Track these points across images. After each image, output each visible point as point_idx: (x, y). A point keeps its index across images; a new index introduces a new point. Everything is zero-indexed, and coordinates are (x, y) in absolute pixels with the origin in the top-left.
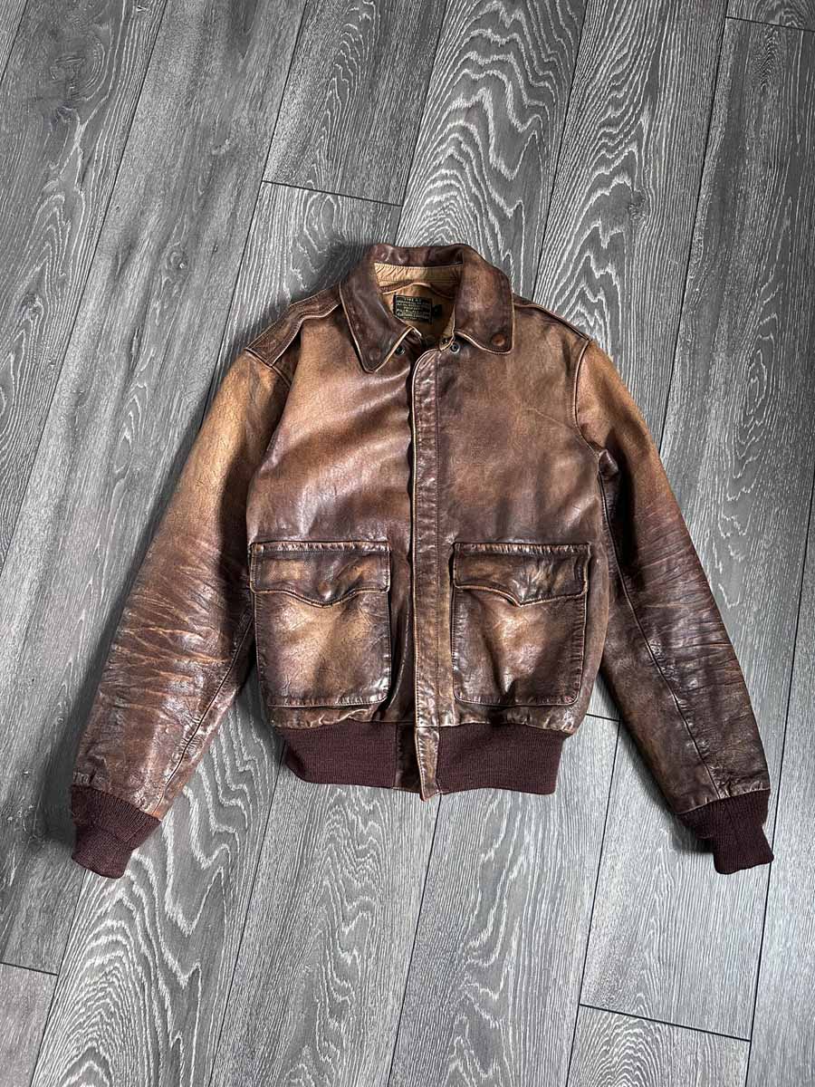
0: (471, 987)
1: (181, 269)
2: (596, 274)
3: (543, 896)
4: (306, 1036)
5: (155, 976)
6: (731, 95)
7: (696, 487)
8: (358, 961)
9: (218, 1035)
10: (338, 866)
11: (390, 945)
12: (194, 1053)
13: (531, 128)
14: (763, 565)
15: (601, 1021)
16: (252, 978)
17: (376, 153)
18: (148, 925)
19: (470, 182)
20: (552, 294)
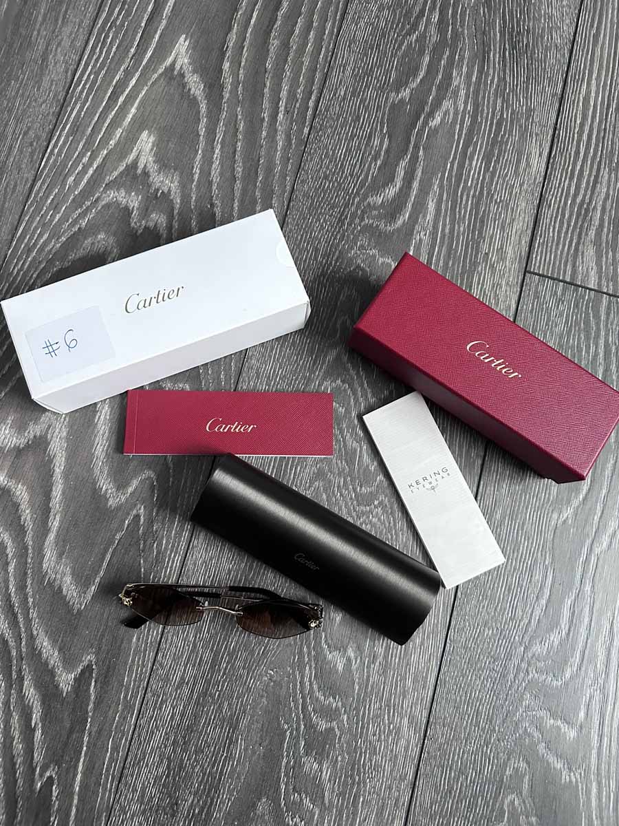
5: (20, 671)
8: (354, 667)
12: (75, 801)
16: (180, 686)
18: (12, 589)
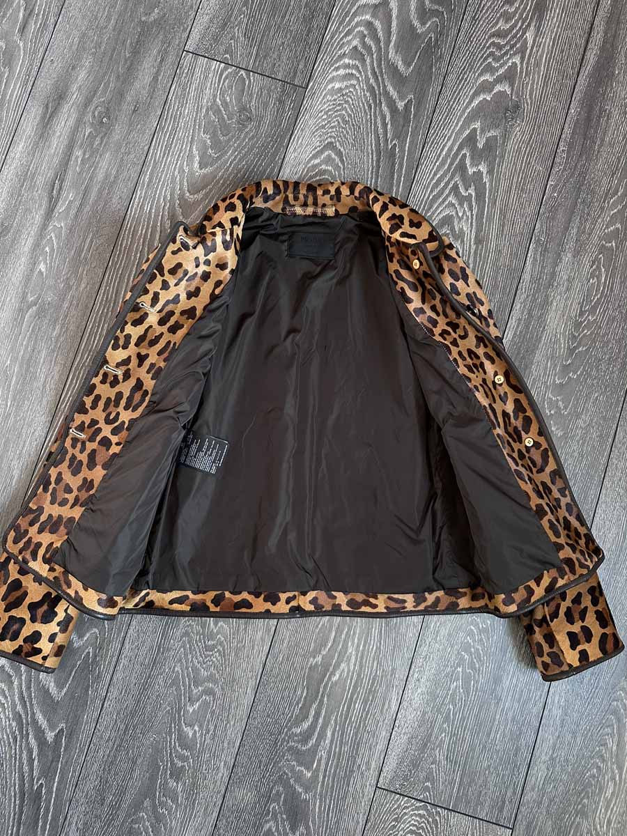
0: (289, 764)
1: (103, 125)
2: (470, 170)
3: (358, 697)
4: (148, 791)
6: (609, 22)
7: (531, 368)
9: (75, 783)
10: (190, 656)
11: (226, 724)
13: (429, 31)
14: (578, 442)
15: (393, 802)
17: (289, 36)
19: (369, 73)
20: (429, 183)
